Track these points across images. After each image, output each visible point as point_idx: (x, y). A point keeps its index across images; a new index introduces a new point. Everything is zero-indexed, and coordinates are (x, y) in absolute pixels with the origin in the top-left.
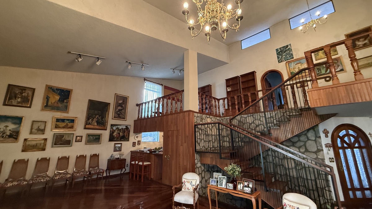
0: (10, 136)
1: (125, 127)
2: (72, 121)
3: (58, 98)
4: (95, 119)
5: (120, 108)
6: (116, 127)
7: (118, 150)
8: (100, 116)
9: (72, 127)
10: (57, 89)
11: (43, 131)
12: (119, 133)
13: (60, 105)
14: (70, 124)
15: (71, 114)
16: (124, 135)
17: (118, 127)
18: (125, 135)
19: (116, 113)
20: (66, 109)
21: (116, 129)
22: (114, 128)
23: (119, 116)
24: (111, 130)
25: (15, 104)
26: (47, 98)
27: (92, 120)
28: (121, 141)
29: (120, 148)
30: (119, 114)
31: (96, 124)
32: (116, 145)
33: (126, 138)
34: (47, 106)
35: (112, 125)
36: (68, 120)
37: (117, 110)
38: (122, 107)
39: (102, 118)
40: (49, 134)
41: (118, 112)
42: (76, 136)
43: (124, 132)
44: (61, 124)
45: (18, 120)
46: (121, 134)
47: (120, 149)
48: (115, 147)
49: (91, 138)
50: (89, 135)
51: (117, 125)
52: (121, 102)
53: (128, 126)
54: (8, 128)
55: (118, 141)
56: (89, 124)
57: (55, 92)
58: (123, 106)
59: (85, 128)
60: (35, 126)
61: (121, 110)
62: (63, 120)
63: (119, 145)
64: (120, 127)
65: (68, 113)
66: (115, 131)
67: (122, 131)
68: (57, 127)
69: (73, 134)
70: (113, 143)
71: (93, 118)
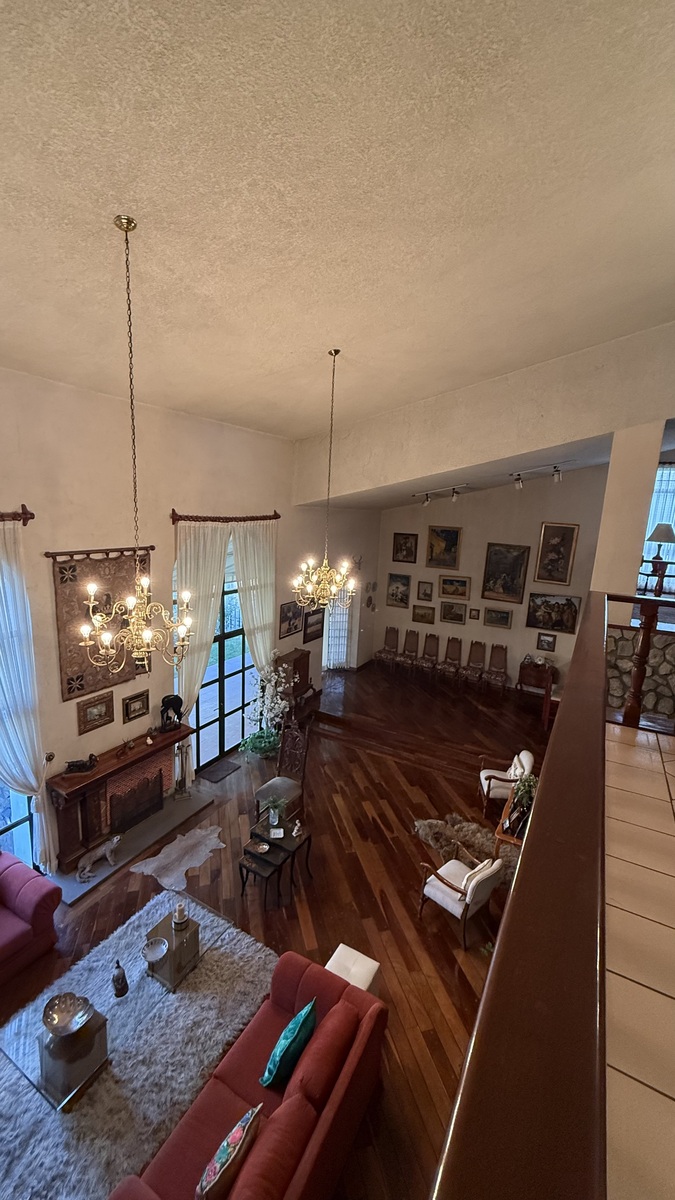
0: (402, 600)
1: (564, 602)
2: (463, 583)
3: (443, 545)
4: (499, 582)
5: (553, 556)
6: (543, 599)
7: (546, 647)
8: (508, 575)
9: (463, 594)
10: (442, 531)
11: (428, 597)
12: (550, 614)
13: (447, 557)
14: (461, 589)
15: (461, 572)
16: (562, 620)
17: (548, 599)
18: (565, 617)
19: (543, 567)
20: (453, 563)
21: (543, 603)
22: (539, 601)
23: (550, 575)
24: (532, 604)
25: (401, 558)
26: (431, 547)
27: (495, 583)
28: (553, 629)
29: (551, 645)
30: (550, 571)
31: (501, 590)
32: (543, 638)
33: (567, 627)
34: (433, 561)
35: (532, 595)
36: (458, 581)
37: (546, 561)
38: (559, 553)
39: (513, 580)
40: (436, 602)
41: (549, 564)
42: (471, 610)
43: (563, 612)
44: (451, 588)
45: (406, 580)
46: (553, 615)
47: (552, 647)
48: (539, 641)
49: (494, 615)
50: (488, 611)
51: (544, 595)
52: (555, 541)
53: (573, 600)
54: (400, 590)
55: (547, 629)
56: (490, 590)
57: (438, 535)
58: (562, 549)
59: (483, 597)
60: (422, 591)
61: (557, 560)
62: (451, 582)
63: (550, 639)
64: (553, 601)
65: (458, 570)
66: (539, 607)
67: (556, 609)
68: (445, 592)
69: (466, 605)
70: (536, 632)
71: (497, 579)
